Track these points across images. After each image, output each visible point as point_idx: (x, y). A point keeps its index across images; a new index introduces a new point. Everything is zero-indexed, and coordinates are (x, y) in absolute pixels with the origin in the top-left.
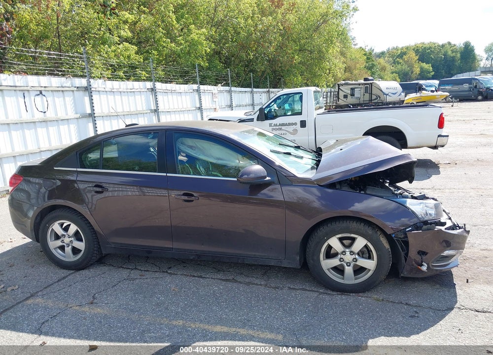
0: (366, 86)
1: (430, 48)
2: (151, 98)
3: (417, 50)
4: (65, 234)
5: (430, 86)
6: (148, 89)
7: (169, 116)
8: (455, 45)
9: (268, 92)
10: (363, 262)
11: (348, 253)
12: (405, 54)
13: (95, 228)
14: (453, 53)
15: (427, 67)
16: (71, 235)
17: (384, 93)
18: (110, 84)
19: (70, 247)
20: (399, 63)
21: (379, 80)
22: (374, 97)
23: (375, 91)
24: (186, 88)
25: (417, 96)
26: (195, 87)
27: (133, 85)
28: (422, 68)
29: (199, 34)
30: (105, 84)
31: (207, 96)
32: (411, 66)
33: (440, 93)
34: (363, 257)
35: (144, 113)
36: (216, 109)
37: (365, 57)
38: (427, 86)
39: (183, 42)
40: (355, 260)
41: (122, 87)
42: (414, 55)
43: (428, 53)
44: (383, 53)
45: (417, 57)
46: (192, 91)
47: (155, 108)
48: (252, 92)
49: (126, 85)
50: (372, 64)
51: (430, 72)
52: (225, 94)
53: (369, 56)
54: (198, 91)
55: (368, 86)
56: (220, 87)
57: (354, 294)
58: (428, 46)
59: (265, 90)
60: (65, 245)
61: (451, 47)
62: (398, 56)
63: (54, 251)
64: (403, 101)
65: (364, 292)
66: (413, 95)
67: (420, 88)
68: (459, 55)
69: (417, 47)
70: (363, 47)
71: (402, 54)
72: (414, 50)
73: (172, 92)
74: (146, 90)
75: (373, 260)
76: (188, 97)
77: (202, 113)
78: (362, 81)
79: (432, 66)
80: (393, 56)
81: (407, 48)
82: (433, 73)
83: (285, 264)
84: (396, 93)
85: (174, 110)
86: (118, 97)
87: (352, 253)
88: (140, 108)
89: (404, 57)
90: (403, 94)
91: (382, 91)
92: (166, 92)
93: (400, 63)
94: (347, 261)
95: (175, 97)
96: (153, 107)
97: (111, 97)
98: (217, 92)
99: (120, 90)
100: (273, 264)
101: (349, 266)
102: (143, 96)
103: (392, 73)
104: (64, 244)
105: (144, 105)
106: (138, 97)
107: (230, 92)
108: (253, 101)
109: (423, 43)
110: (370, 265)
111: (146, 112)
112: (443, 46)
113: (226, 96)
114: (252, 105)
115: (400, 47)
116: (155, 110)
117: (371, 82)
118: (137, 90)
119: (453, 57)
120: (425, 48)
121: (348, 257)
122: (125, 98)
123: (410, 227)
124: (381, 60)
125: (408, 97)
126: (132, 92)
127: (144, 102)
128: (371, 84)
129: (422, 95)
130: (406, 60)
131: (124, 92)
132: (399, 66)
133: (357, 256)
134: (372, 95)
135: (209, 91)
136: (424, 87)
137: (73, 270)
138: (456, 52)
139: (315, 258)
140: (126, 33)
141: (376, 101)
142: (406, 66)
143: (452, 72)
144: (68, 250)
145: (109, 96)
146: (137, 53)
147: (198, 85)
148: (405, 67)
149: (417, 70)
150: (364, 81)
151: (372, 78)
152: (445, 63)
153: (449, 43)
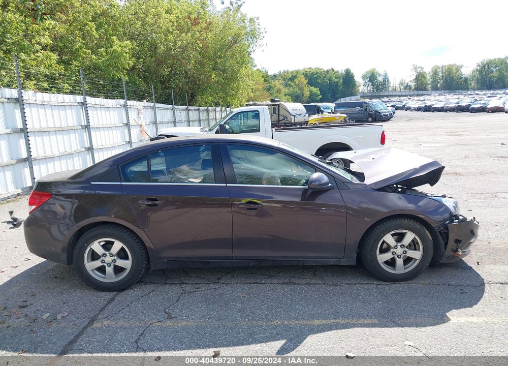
0: (273, 107)
1: (317, 73)
2: (82, 113)
3: (306, 75)
4: (107, 253)
5: (326, 108)
6: (78, 103)
7: (99, 132)
8: (338, 72)
9: (187, 109)
10: (411, 253)
11: (399, 247)
12: (295, 77)
13: (147, 244)
14: (336, 78)
15: (315, 90)
16: (114, 254)
17: (290, 114)
18: (40, 96)
19: (112, 266)
20: (290, 86)
21: (285, 102)
22: (281, 118)
23: (282, 112)
24: (114, 103)
25: (319, 117)
26: (122, 102)
27: (63, 98)
28: (311, 92)
29: (122, 46)
30: (36, 96)
31: (133, 112)
32: (301, 89)
33: (338, 115)
34: (410, 249)
35: (74, 130)
36: (141, 125)
37: (263, 79)
38: (324, 108)
39: (104, 54)
40: (405, 252)
41: (52, 100)
42: (304, 79)
43: (316, 77)
44: (275, 76)
45: (307, 81)
46: (119, 106)
47: (86, 124)
48: (173, 109)
49: (57, 98)
50: (270, 86)
51: (318, 96)
52: (150, 110)
53: (266, 78)
54: (125, 106)
55: (276, 107)
56: (145, 103)
57: (404, 282)
58: (315, 71)
59: (185, 107)
60: (106, 265)
61: (334, 73)
62: (290, 79)
63: (91, 273)
64: (308, 122)
65: (411, 279)
66: (315, 116)
67: (318, 111)
68: (341, 81)
69: (306, 72)
70: (260, 69)
71: (293, 78)
72: (303, 74)
73: (101, 107)
74: (76, 104)
75: (420, 251)
76: (116, 113)
77: (129, 130)
78: (270, 103)
79: (320, 90)
80: (284, 79)
81: (297, 72)
82: (321, 96)
83: (344, 262)
84: (301, 114)
85: (104, 126)
86: (49, 111)
87: (402, 246)
88: (71, 124)
89: (295, 80)
90: (307, 115)
91: (289, 112)
92: (95, 107)
93: (292, 86)
94: (399, 254)
95: (103, 112)
96: (84, 123)
97: (41, 111)
98: (142, 108)
99: (52, 103)
100: (331, 264)
101: (400, 258)
102: (73, 111)
103: (285, 95)
104: (104, 264)
105: (75, 120)
106: (69, 111)
107: (154, 108)
108: (175, 118)
109: (311, 68)
110: (417, 255)
111: (78, 128)
112: (328, 72)
113: (150, 112)
114: (174, 122)
115: (291, 71)
116: (85, 126)
117: (279, 103)
118: (68, 104)
119: (337, 82)
120: (313, 73)
121: (399, 251)
122: (56, 112)
123: (447, 220)
124: (276, 83)
125: (310, 119)
126: (63, 106)
127: (74, 117)
128: (279, 105)
129: (323, 116)
130: (297, 83)
131: (55, 105)
132: (291, 89)
133: (406, 249)
134: (280, 116)
135: (135, 107)
136: (322, 109)
137: (116, 291)
138: (339, 78)
139: (373, 253)
140: (46, 40)
141: (284, 121)
142: (298, 89)
143: (336, 96)
144: (109, 270)
145: (40, 110)
146: (58, 63)
147: (125, 100)
148: (296, 90)
149: (307, 94)
150: (271, 102)
151: (278, 99)
152: (331, 87)
153: (333, 70)
